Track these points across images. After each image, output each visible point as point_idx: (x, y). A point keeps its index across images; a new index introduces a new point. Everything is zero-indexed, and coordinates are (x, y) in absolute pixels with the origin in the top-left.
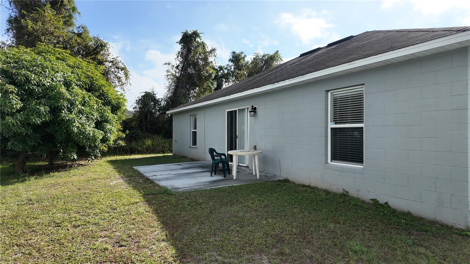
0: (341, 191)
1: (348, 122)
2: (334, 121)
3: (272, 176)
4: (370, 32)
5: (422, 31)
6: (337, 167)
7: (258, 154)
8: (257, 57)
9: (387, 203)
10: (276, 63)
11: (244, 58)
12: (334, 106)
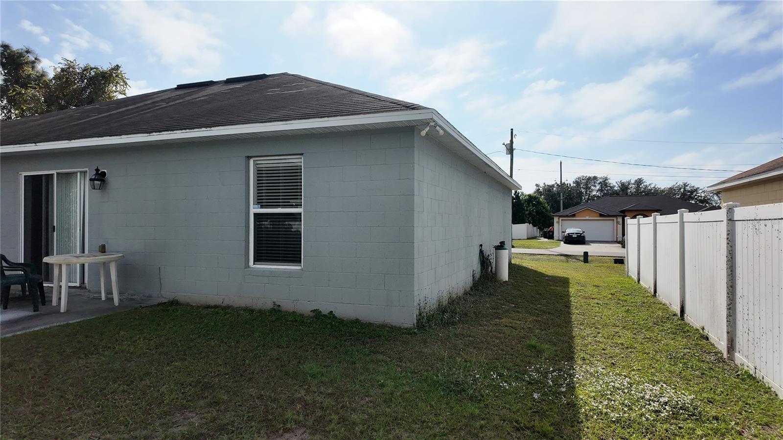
0: (269, 306)
1: (280, 205)
2: (258, 203)
3: (143, 298)
4: (293, 75)
5: (367, 96)
6: (264, 271)
7: (116, 261)
8: (69, 68)
9: (331, 312)
10: (114, 87)
11: (33, 62)
12: (258, 180)
